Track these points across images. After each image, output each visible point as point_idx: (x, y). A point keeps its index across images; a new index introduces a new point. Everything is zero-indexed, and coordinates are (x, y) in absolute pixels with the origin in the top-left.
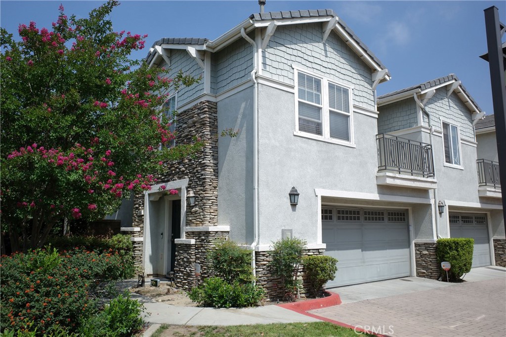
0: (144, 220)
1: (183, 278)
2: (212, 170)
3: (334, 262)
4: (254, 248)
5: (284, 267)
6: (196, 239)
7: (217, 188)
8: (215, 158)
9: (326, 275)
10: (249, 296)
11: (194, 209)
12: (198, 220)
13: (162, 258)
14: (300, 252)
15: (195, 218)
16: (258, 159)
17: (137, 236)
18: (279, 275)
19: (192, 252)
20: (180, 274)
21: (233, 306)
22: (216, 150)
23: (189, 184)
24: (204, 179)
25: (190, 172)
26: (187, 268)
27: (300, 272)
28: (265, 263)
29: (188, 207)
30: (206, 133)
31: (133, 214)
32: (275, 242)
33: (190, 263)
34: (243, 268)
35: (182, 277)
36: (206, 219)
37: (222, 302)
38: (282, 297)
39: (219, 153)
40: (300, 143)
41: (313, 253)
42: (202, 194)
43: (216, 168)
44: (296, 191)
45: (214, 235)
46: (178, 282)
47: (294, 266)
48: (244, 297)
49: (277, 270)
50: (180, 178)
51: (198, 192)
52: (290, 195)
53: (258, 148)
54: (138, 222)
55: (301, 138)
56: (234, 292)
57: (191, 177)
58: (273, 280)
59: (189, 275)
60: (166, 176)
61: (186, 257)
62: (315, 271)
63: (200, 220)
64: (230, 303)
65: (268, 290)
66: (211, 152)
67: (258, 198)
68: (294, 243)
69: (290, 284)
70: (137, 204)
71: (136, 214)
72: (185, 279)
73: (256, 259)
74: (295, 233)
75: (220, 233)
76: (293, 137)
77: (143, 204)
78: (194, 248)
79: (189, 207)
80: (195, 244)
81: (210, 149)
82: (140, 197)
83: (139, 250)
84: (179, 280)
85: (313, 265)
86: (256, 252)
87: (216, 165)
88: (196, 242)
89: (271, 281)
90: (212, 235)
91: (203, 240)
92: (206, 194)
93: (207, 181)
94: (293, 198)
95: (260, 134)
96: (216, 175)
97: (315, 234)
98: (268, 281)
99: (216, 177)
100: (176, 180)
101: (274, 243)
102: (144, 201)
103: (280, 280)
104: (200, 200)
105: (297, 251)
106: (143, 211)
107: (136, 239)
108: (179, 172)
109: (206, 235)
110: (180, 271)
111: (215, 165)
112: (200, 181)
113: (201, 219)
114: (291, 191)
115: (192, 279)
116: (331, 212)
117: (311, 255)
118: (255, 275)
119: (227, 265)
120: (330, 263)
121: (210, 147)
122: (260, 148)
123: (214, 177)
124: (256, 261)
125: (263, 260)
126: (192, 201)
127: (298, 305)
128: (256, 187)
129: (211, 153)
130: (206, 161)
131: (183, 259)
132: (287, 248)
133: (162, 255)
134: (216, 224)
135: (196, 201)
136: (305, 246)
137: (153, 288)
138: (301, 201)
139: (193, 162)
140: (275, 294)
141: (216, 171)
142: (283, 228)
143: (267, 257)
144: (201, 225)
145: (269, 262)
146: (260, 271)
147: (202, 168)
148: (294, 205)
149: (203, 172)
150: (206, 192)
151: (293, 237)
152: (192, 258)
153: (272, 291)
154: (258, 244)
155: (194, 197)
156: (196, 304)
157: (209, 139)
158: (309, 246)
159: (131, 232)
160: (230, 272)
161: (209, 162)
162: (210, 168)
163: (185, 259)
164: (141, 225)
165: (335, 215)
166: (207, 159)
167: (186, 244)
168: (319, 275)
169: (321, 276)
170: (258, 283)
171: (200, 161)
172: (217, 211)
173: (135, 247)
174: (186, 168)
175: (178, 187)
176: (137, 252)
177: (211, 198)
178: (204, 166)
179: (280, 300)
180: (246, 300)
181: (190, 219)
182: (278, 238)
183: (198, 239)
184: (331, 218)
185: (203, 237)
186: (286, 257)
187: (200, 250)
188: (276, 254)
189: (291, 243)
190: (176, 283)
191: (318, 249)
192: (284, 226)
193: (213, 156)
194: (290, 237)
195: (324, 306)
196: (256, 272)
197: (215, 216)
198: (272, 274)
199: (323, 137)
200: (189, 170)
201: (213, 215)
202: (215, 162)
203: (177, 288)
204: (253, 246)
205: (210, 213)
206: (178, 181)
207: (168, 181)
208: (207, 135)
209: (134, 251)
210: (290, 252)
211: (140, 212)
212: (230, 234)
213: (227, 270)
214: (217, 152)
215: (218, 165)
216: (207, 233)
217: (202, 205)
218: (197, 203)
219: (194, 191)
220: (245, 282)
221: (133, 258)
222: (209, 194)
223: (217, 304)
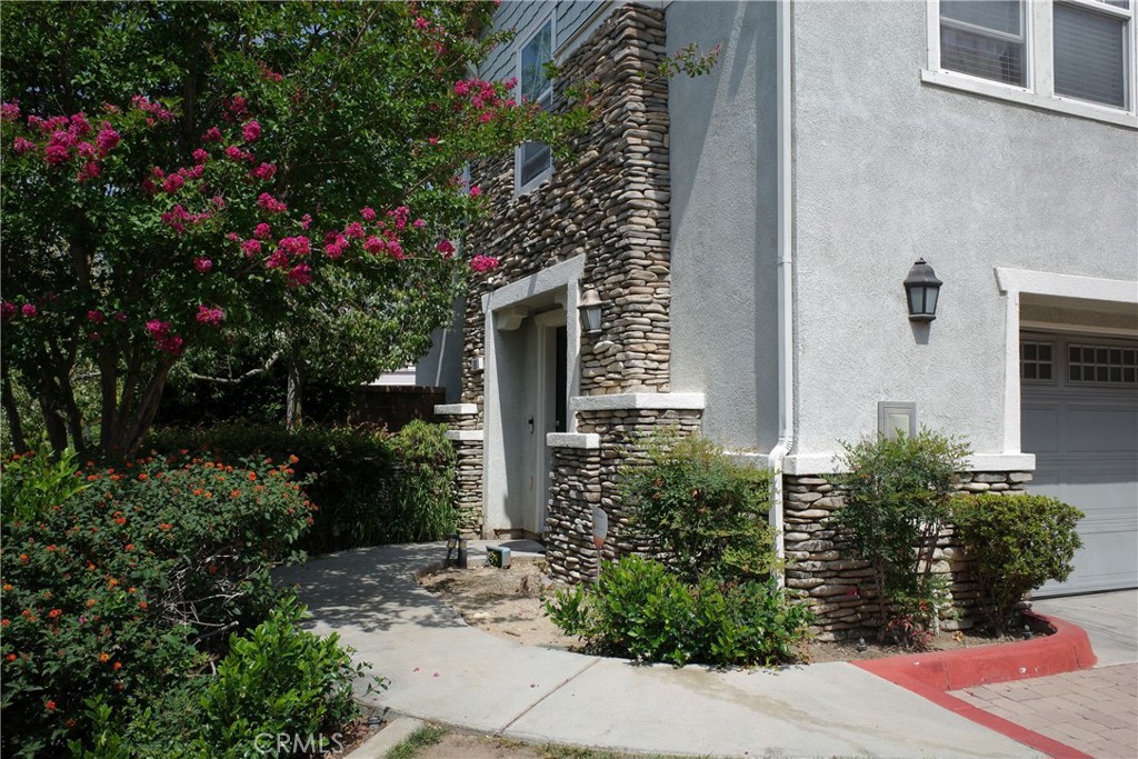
0: (485, 383)
1: (569, 548)
2: (650, 221)
3: (1067, 517)
4: (778, 466)
5: (883, 533)
6: (602, 434)
7: (669, 278)
8: (662, 184)
9: (1037, 562)
10: (752, 630)
11: (599, 344)
12: (611, 375)
13: (531, 488)
14: (944, 480)
15: (602, 371)
16: (794, 160)
17: (467, 428)
18: (867, 557)
19: (591, 473)
20: (561, 537)
21: (699, 659)
22: (664, 158)
23: (586, 271)
24: (627, 248)
25: (588, 236)
26: (577, 520)
27: (943, 547)
28: (818, 513)
29: (586, 340)
30: (630, 106)
31: (462, 369)
32: (854, 445)
33: (585, 504)
34: (739, 528)
35: (565, 546)
36: (631, 371)
37: (656, 645)
38: (876, 629)
39: (671, 166)
40: (944, 109)
41: (987, 486)
42: (620, 295)
43: (665, 214)
44: (931, 272)
45: (652, 419)
46: (557, 558)
47: (922, 527)
48: (736, 629)
49: (860, 539)
50: (563, 257)
51: (610, 290)
52: (909, 286)
53: (793, 125)
54: (472, 390)
55: (950, 95)
56: (701, 613)
57: (593, 247)
58: (844, 570)
59: (582, 540)
60: (531, 255)
61: (573, 487)
62: (996, 545)
63: (616, 376)
64: (687, 647)
65: (827, 603)
66: (650, 163)
67: (794, 294)
68: (921, 449)
69: (903, 588)
70: (469, 342)
71: (469, 368)
72: (574, 553)
73: (786, 499)
74: (924, 415)
75: (673, 415)
76: (920, 88)
77: (482, 340)
78: (598, 459)
79: (589, 338)
80: (600, 449)
81: (645, 154)
82: (476, 321)
83: (474, 465)
84: (557, 553)
85: (990, 525)
86: (785, 477)
87: (664, 204)
88: (602, 442)
89: (838, 574)
90: (647, 420)
91: (619, 436)
92: (631, 294)
93: (633, 253)
94: (917, 297)
95: (799, 75)
96: (663, 236)
97: (997, 421)
98: (827, 574)
99: (665, 244)
100: (554, 262)
101: (848, 448)
102: (483, 333)
103: (869, 572)
104: (613, 316)
105: (934, 478)
106: (481, 360)
107: (464, 435)
108: (561, 240)
109: (629, 420)
110: (559, 525)
111: (661, 206)
112: (614, 258)
113: (619, 373)
114: (912, 274)
115: (589, 552)
116: (1046, 352)
117: (982, 492)
118: (781, 554)
119: (685, 518)
120: (1055, 522)
121: (647, 149)
122: (799, 124)
123: (658, 243)
124: (786, 507)
125: (812, 505)
126: (594, 319)
127: (936, 668)
128: (787, 258)
129: (646, 167)
130: (633, 195)
131: (568, 491)
132: (892, 466)
133: (532, 478)
134: (664, 388)
135: (604, 318)
136: (964, 459)
137: (492, 571)
138: (947, 306)
139: (596, 201)
140: (850, 619)
141: (665, 224)
142: (883, 398)
143: (824, 493)
144: (619, 389)
145: (831, 510)
146: (797, 542)
147: (621, 216)
148: (921, 322)
149: (622, 229)
150: (633, 289)
151: (919, 429)
152: (590, 491)
153: (841, 608)
154: (793, 449)
155: (599, 306)
156: (576, 640)
157: (640, 124)
158: (979, 460)
159: (455, 415)
160: (694, 541)
161: (639, 195)
162: (645, 213)
163: (573, 494)
164: (479, 399)
165: (1060, 366)
166: (633, 186)
167: (574, 449)
168: (1011, 560)
169: (1019, 564)
170: (792, 581)
171: (613, 194)
172: (666, 346)
173: (462, 457)
174: (579, 225)
175: (559, 283)
176: (468, 471)
177: (649, 307)
178: (624, 209)
179: (871, 641)
180: (743, 643)
181: (591, 373)
182: (863, 430)
183: (607, 433)
184: (1046, 373)
185: (620, 428)
186: (894, 498)
187: (612, 468)
188: (855, 484)
189: (909, 447)
190: (551, 562)
191: (1007, 473)
192: (887, 391)
193: (654, 175)
194: (906, 429)
195: (1031, 674)
196: (787, 542)
197: (660, 362)
198: (844, 552)
199: (1030, 91)
200: (586, 230)
201: (653, 361)
202: (662, 195)
203: (551, 578)
204: (777, 456)
205: (647, 353)
206: (560, 264)
207: (537, 269)
208: (634, 111)
209: (459, 466)
210: (909, 479)
211: (476, 363)
212: (705, 417)
213: (682, 535)
214: (668, 163)
215: (671, 205)
216: (632, 414)
217: (621, 329)
218: (607, 324)
219: (601, 288)
220: (746, 577)
221: (459, 485)
222: (641, 294)
223: (640, 651)
